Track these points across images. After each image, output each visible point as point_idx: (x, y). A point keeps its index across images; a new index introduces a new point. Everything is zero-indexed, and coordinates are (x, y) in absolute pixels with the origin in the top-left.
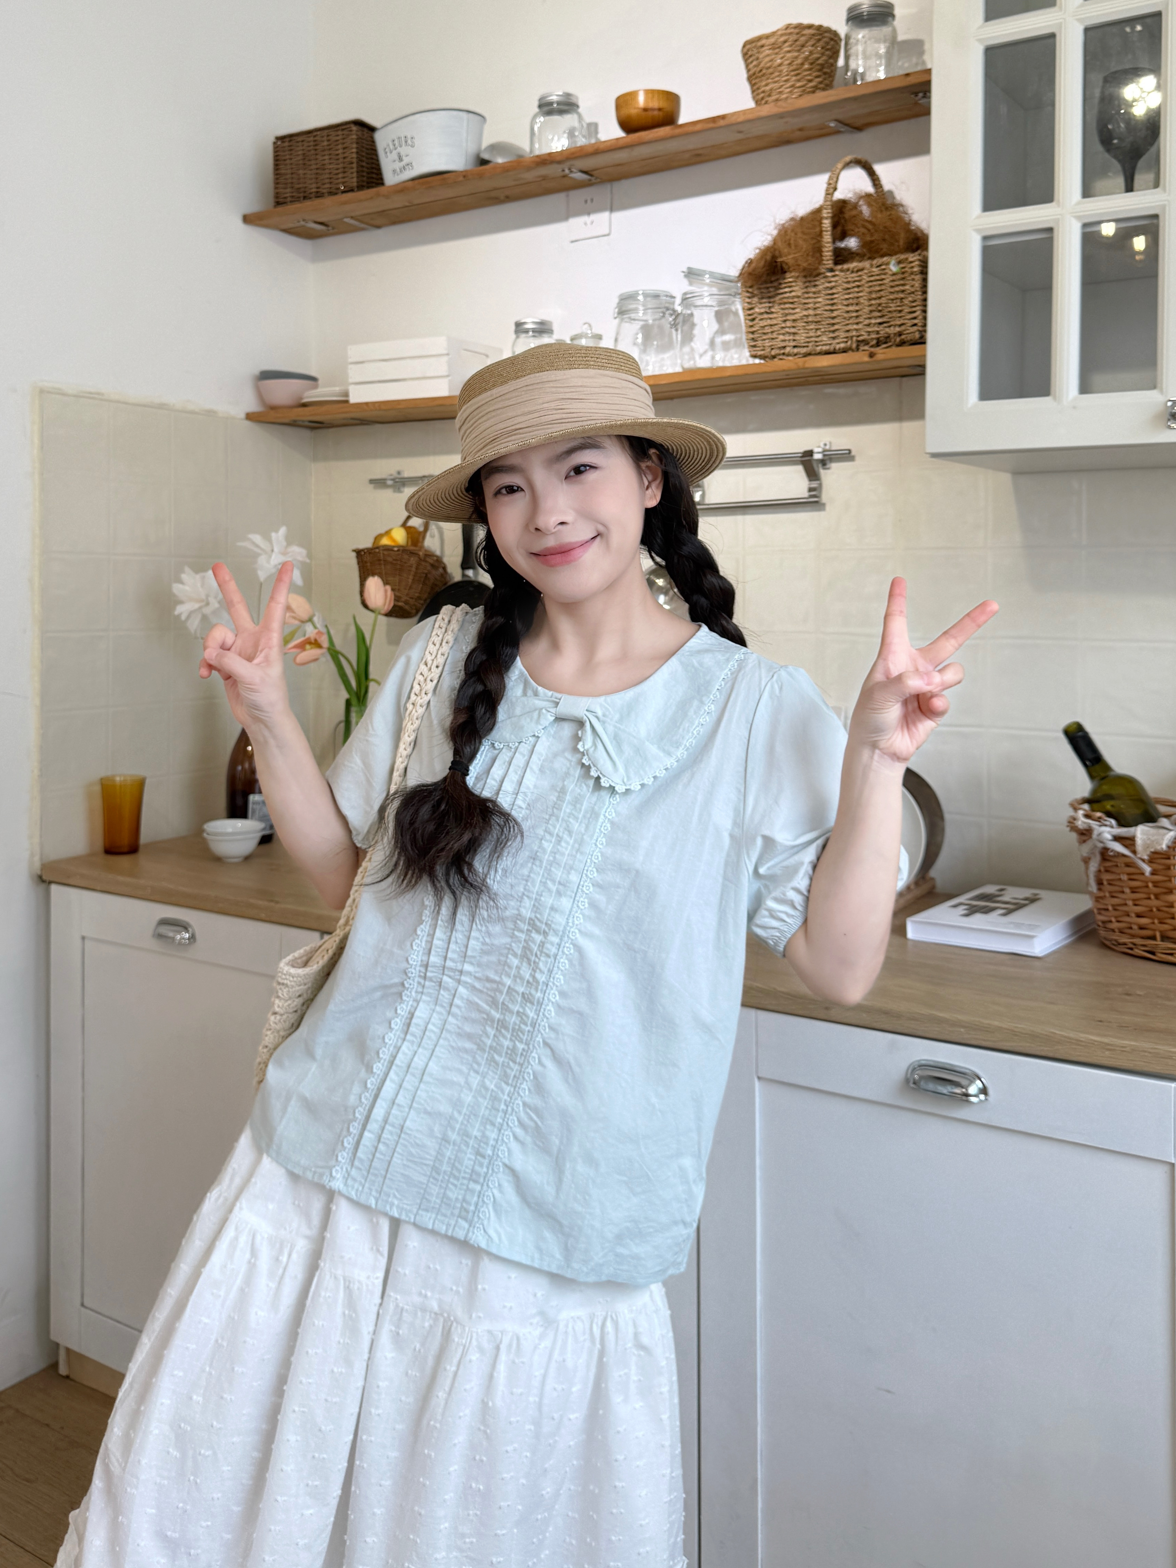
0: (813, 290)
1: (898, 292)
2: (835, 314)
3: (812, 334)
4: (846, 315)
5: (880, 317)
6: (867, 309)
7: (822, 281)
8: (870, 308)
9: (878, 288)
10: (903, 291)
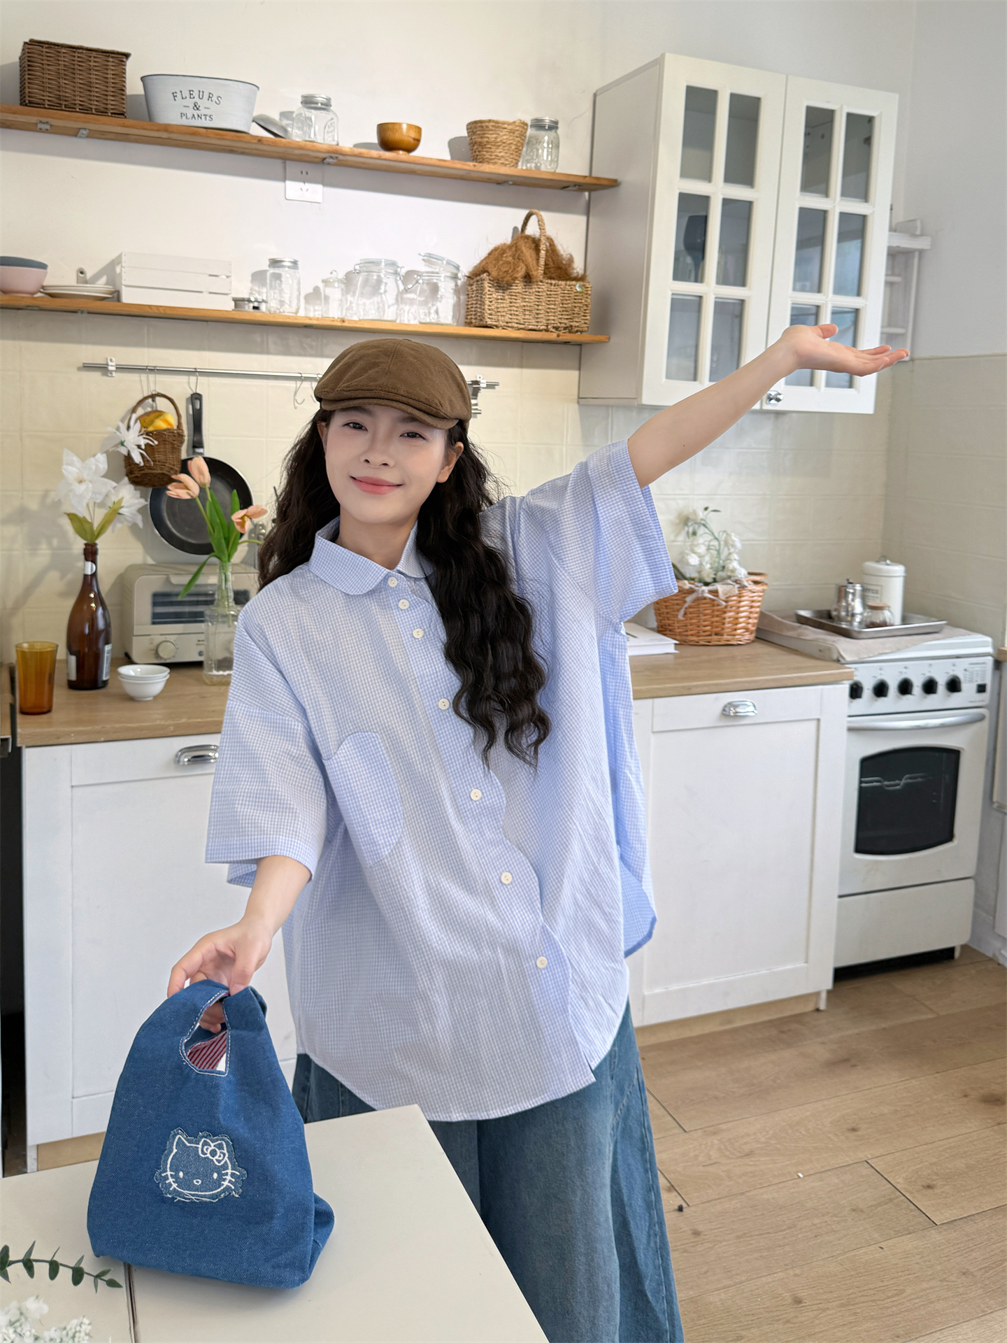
0: (531, 291)
1: (578, 303)
2: (540, 307)
3: (527, 317)
4: (548, 310)
5: (568, 315)
6: (559, 309)
7: (535, 286)
8: (562, 309)
9: (567, 298)
10: (581, 303)
